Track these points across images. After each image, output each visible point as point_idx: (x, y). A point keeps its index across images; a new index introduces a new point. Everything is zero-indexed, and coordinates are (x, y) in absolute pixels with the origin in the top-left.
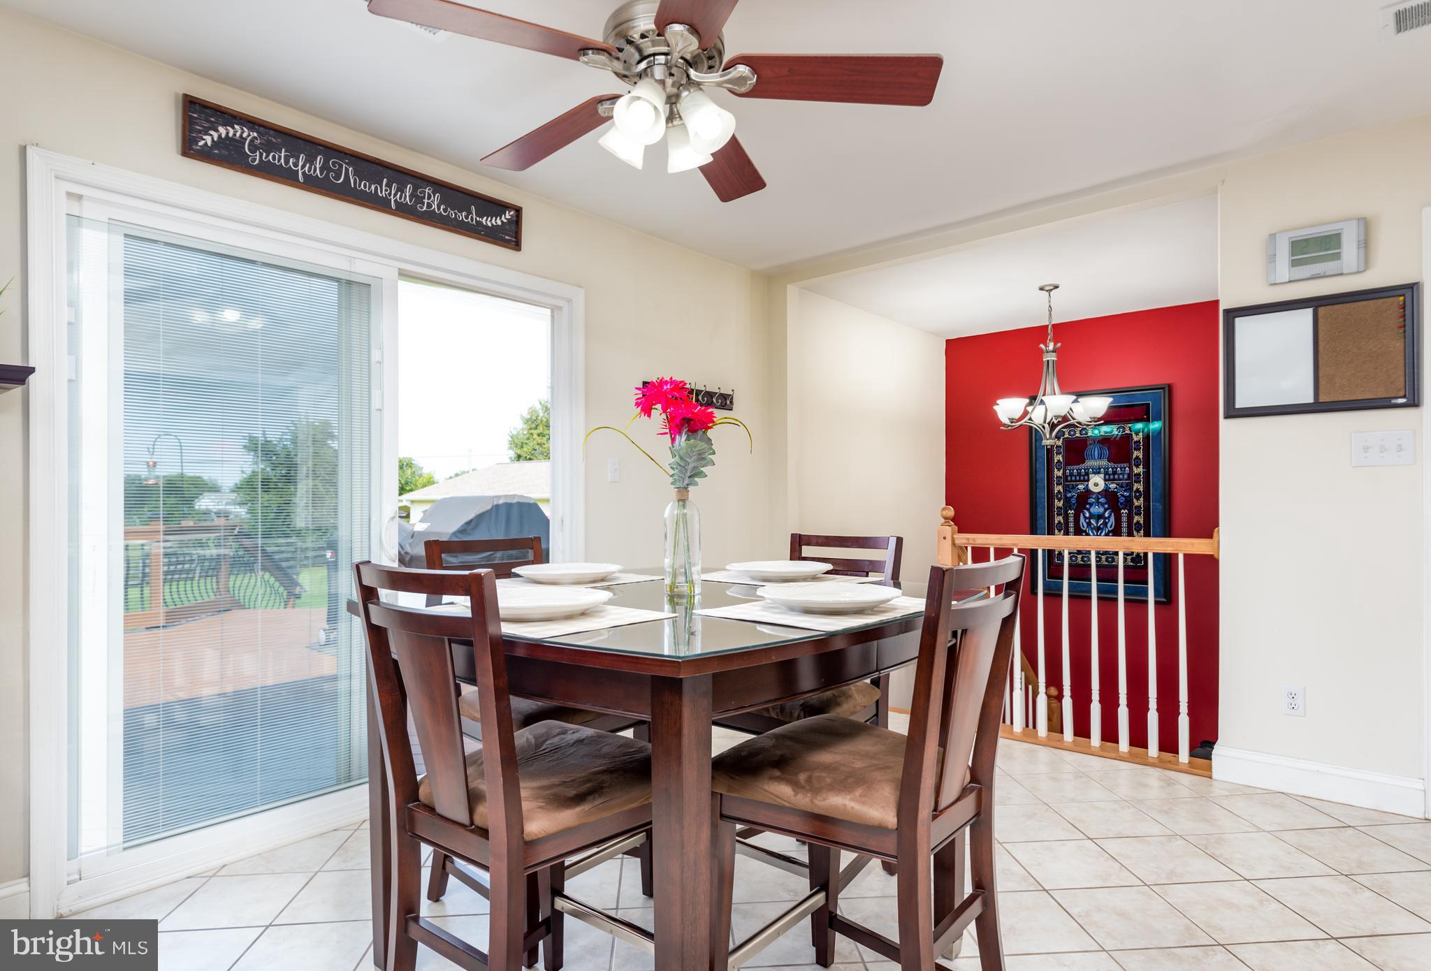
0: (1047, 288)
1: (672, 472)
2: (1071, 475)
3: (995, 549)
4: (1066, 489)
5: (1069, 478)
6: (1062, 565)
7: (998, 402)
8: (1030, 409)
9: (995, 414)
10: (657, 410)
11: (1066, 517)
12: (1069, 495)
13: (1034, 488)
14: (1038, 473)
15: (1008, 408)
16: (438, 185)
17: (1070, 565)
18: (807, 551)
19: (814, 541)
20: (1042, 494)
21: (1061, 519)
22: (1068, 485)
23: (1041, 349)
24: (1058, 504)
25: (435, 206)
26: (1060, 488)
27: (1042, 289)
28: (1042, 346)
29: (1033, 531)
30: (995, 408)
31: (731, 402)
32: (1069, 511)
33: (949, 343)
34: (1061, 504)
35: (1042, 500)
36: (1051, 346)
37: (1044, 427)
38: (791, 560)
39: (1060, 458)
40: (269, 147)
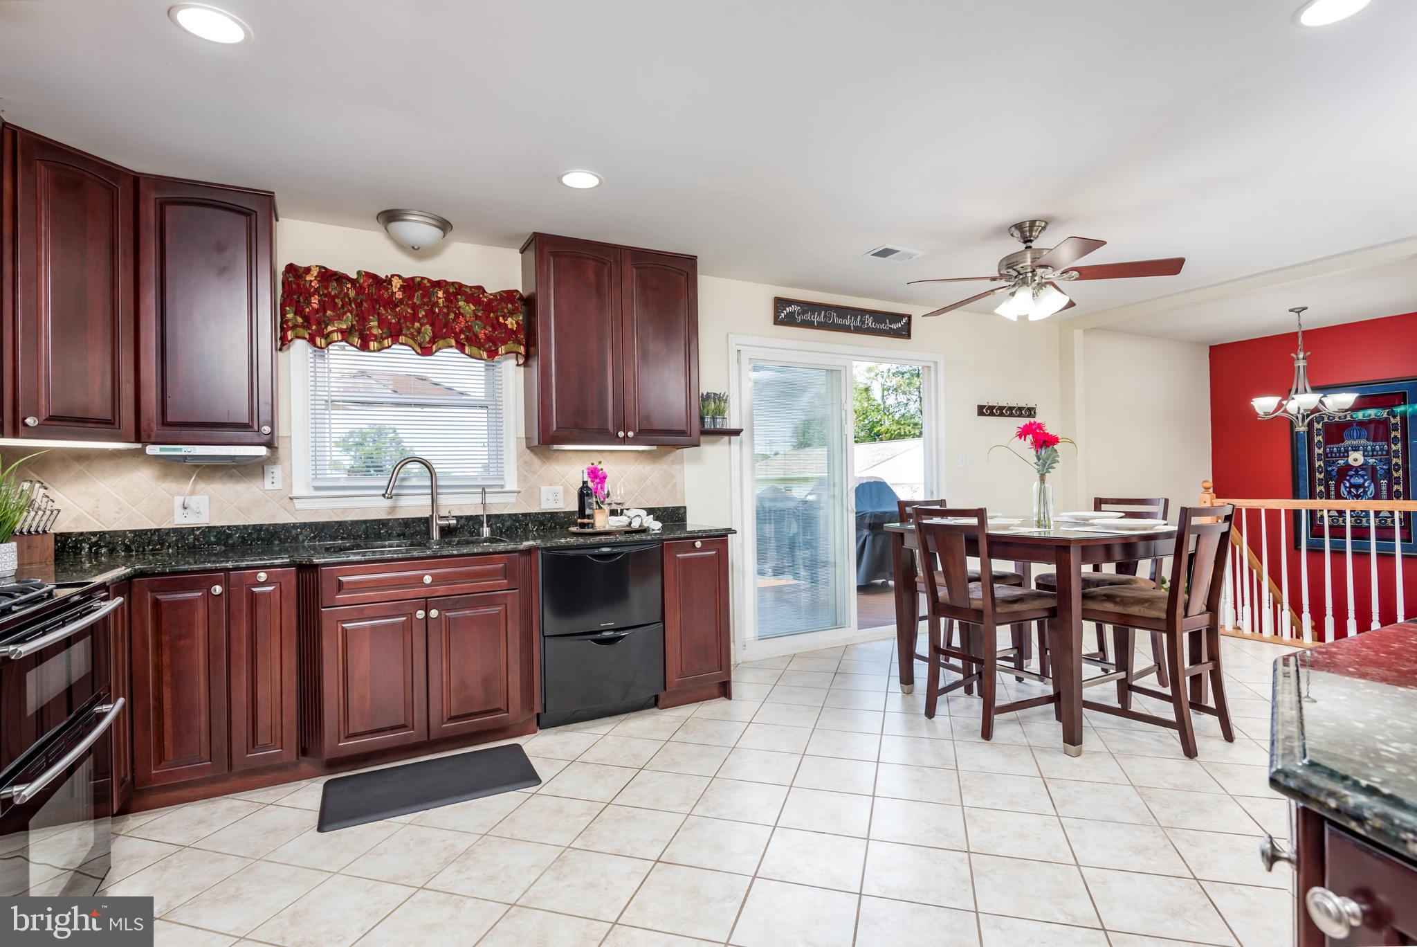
0: (1297, 310)
1: (1037, 467)
2: (1332, 452)
3: (1246, 509)
4: (1327, 464)
5: (1329, 455)
6: (1323, 526)
7: (1253, 400)
8: (1284, 402)
9: (1253, 407)
10: (1029, 438)
11: (1327, 487)
12: (1329, 469)
13: (1296, 463)
14: (1299, 451)
15: (1264, 404)
16: (872, 313)
17: (1330, 527)
18: (1104, 507)
19: (1110, 501)
20: (1304, 468)
21: (1322, 488)
22: (1328, 461)
23: (1293, 358)
24: (1319, 476)
25: (870, 324)
26: (1321, 463)
27: (1291, 311)
28: (1293, 355)
29: (1296, 496)
30: (1252, 403)
31: (1035, 413)
32: (1330, 482)
33: (1211, 348)
34: (1322, 476)
35: (1304, 473)
36: (1301, 356)
37: (1297, 418)
38: (1095, 511)
39: (1320, 438)
40: (804, 312)
